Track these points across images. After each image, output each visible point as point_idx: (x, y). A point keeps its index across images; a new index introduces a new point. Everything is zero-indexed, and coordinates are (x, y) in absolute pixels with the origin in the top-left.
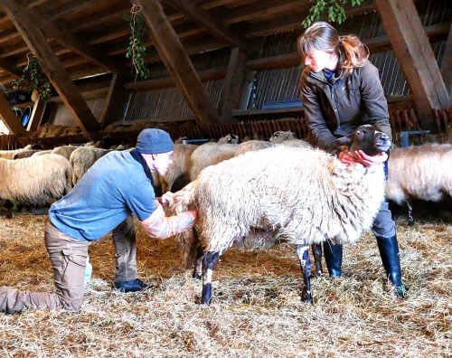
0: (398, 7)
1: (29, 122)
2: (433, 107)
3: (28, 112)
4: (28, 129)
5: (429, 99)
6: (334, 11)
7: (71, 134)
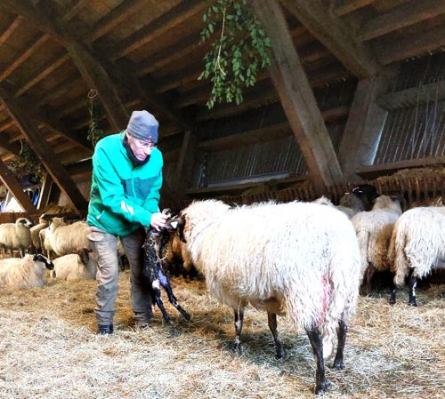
0: (293, 87)
1: (39, 201)
2: (326, 183)
3: (37, 192)
4: (38, 208)
5: (323, 176)
6: (231, 92)
7: (68, 211)
